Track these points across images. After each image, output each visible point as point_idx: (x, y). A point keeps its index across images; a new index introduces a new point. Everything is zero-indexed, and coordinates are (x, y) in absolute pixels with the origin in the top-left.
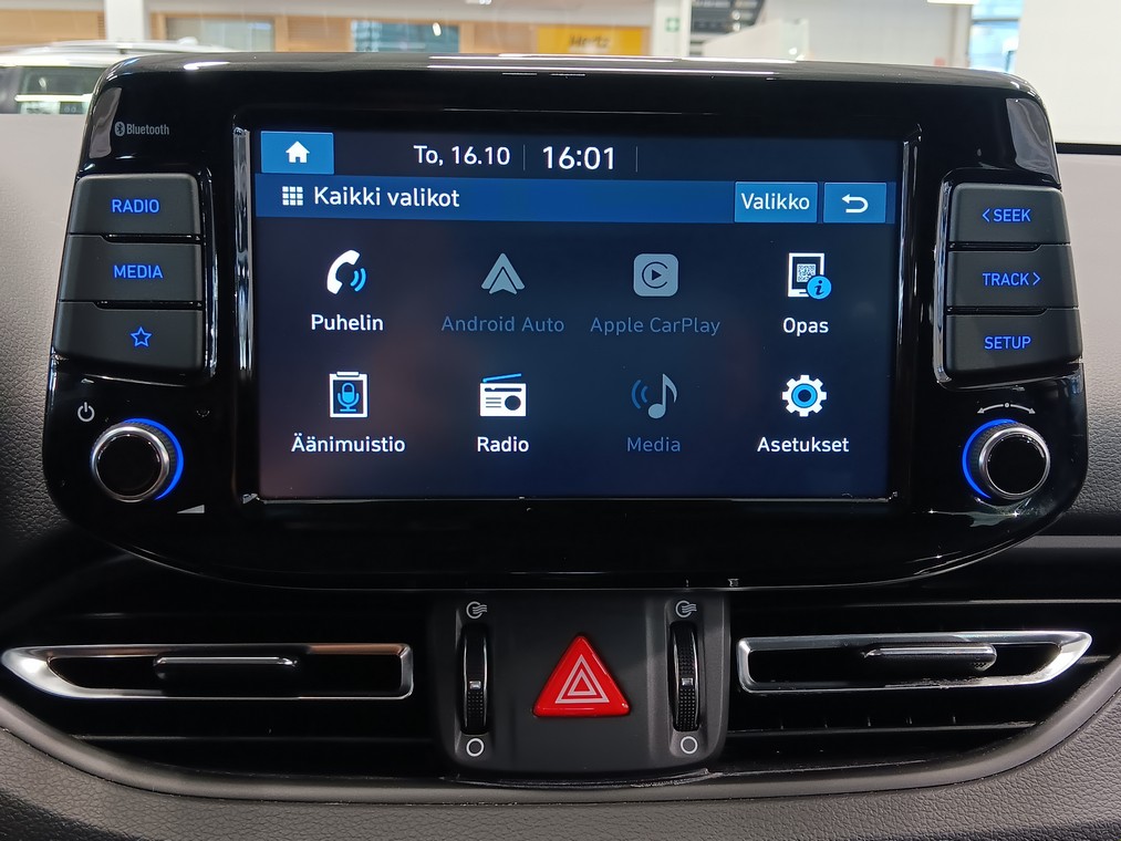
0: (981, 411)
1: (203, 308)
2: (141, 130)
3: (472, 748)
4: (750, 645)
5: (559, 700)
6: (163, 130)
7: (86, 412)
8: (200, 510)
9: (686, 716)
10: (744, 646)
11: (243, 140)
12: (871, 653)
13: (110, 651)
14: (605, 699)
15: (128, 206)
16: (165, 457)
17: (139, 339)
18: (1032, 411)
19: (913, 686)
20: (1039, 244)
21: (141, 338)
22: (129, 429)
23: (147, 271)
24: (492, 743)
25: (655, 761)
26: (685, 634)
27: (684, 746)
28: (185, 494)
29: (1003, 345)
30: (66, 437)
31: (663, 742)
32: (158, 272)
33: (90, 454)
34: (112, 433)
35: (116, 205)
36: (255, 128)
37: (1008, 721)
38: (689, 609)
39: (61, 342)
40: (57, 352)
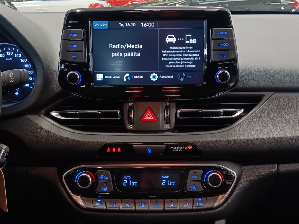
0: (219, 68)
1: (84, 52)
2: (74, 22)
3: (130, 127)
4: (180, 111)
5: (145, 118)
6: (77, 22)
7: (65, 70)
8: (84, 86)
9: (167, 121)
10: (179, 111)
11: (90, 23)
12: (200, 111)
13: (69, 112)
14: (153, 118)
15: (72, 35)
16: (79, 77)
17: (74, 58)
18: (228, 68)
19: (208, 117)
20: (228, 38)
21: (74, 57)
22: (72, 72)
23: (75, 46)
24: (134, 126)
25: (161, 129)
26: (167, 108)
27: (167, 127)
28: (82, 84)
29: (222, 56)
30: (62, 74)
31: (163, 126)
32: (77, 46)
33: (66, 77)
34: (69, 73)
35: (70, 35)
36: (92, 21)
37: (227, 124)
38: (168, 104)
39: (61, 58)
40: (60, 60)
